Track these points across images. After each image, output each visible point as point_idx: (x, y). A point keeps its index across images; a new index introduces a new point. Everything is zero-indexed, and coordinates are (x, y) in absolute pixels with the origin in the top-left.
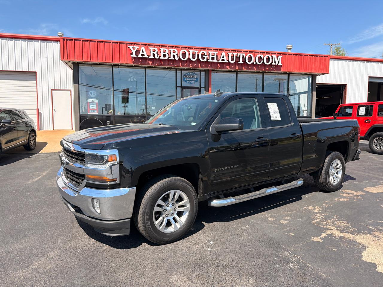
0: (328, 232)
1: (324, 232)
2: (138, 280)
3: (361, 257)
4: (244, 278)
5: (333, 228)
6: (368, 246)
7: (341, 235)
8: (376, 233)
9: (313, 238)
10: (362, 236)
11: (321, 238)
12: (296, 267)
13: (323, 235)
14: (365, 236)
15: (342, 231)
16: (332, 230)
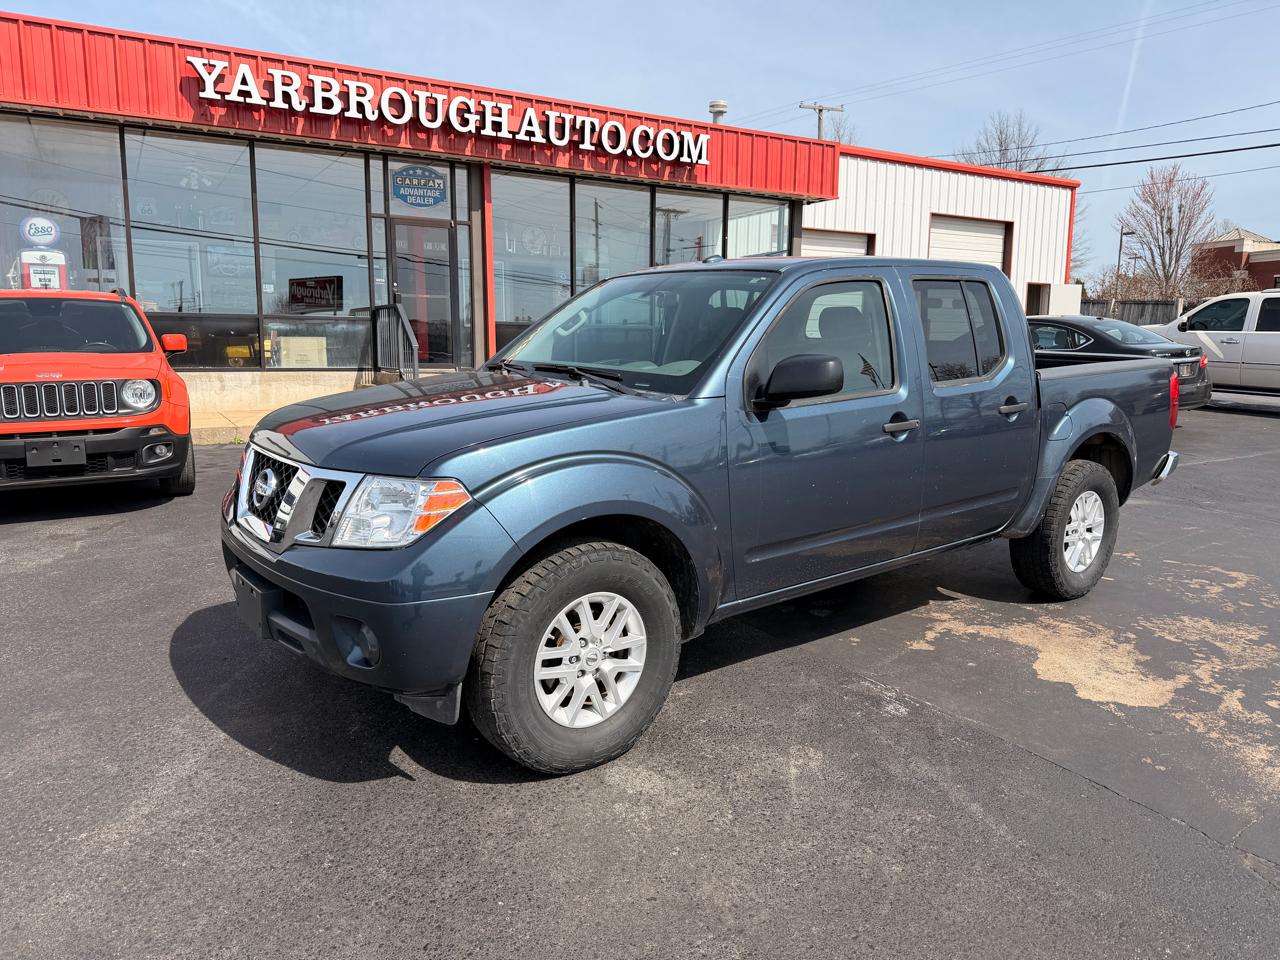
0: (939, 628)
1: (930, 629)
2: (517, 794)
3: (1035, 673)
4: (793, 750)
5: (946, 616)
6: (1040, 647)
7: (971, 630)
8: (1046, 620)
9: (911, 645)
10: (1019, 629)
11: (928, 642)
12: (903, 710)
13: (930, 635)
14: (1023, 628)
15: (969, 623)
16: (945, 621)
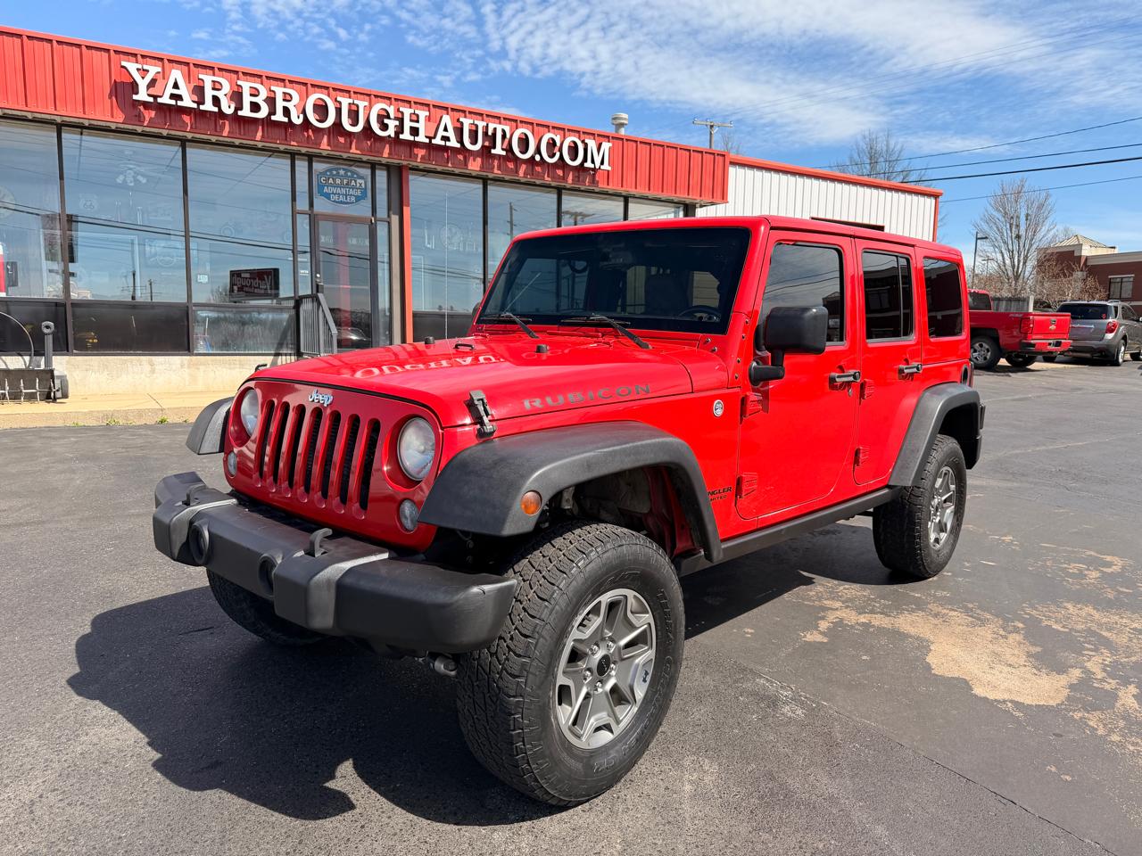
0: (832, 617)
1: (823, 618)
3: (928, 667)
4: (687, 762)
5: (838, 604)
6: (932, 638)
7: (863, 619)
8: (934, 607)
9: (805, 636)
10: (910, 618)
11: (821, 633)
12: (799, 712)
13: (823, 625)
14: (914, 617)
15: (861, 611)
16: (837, 609)
